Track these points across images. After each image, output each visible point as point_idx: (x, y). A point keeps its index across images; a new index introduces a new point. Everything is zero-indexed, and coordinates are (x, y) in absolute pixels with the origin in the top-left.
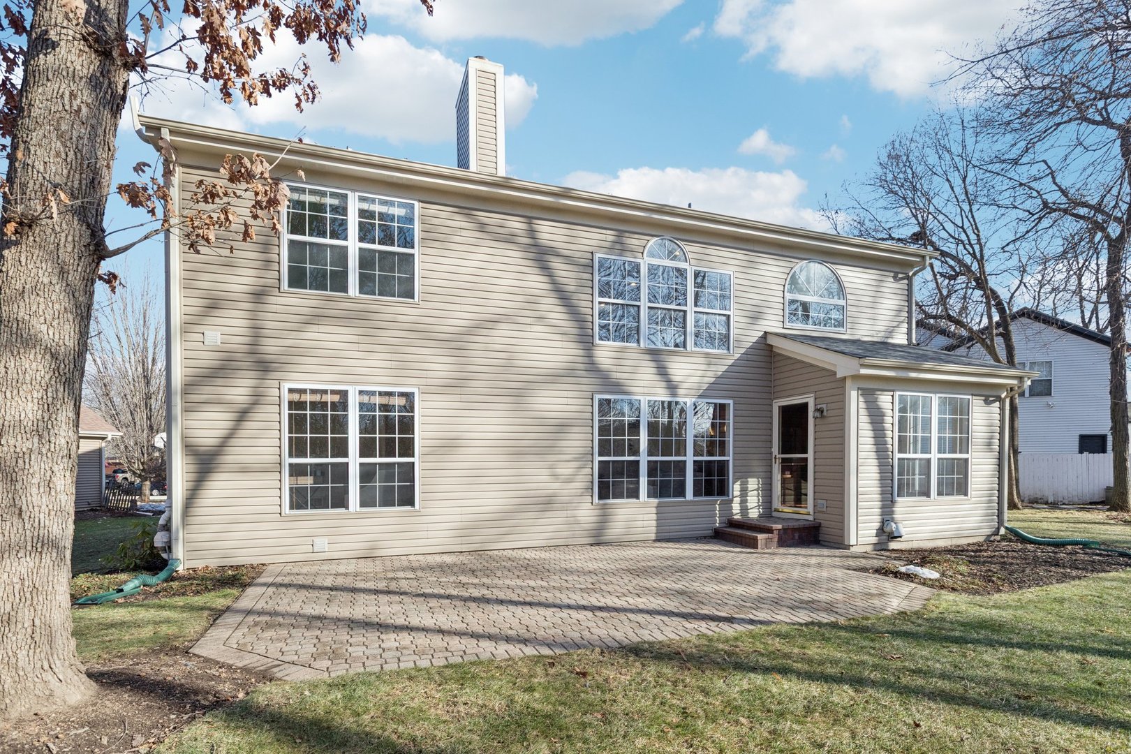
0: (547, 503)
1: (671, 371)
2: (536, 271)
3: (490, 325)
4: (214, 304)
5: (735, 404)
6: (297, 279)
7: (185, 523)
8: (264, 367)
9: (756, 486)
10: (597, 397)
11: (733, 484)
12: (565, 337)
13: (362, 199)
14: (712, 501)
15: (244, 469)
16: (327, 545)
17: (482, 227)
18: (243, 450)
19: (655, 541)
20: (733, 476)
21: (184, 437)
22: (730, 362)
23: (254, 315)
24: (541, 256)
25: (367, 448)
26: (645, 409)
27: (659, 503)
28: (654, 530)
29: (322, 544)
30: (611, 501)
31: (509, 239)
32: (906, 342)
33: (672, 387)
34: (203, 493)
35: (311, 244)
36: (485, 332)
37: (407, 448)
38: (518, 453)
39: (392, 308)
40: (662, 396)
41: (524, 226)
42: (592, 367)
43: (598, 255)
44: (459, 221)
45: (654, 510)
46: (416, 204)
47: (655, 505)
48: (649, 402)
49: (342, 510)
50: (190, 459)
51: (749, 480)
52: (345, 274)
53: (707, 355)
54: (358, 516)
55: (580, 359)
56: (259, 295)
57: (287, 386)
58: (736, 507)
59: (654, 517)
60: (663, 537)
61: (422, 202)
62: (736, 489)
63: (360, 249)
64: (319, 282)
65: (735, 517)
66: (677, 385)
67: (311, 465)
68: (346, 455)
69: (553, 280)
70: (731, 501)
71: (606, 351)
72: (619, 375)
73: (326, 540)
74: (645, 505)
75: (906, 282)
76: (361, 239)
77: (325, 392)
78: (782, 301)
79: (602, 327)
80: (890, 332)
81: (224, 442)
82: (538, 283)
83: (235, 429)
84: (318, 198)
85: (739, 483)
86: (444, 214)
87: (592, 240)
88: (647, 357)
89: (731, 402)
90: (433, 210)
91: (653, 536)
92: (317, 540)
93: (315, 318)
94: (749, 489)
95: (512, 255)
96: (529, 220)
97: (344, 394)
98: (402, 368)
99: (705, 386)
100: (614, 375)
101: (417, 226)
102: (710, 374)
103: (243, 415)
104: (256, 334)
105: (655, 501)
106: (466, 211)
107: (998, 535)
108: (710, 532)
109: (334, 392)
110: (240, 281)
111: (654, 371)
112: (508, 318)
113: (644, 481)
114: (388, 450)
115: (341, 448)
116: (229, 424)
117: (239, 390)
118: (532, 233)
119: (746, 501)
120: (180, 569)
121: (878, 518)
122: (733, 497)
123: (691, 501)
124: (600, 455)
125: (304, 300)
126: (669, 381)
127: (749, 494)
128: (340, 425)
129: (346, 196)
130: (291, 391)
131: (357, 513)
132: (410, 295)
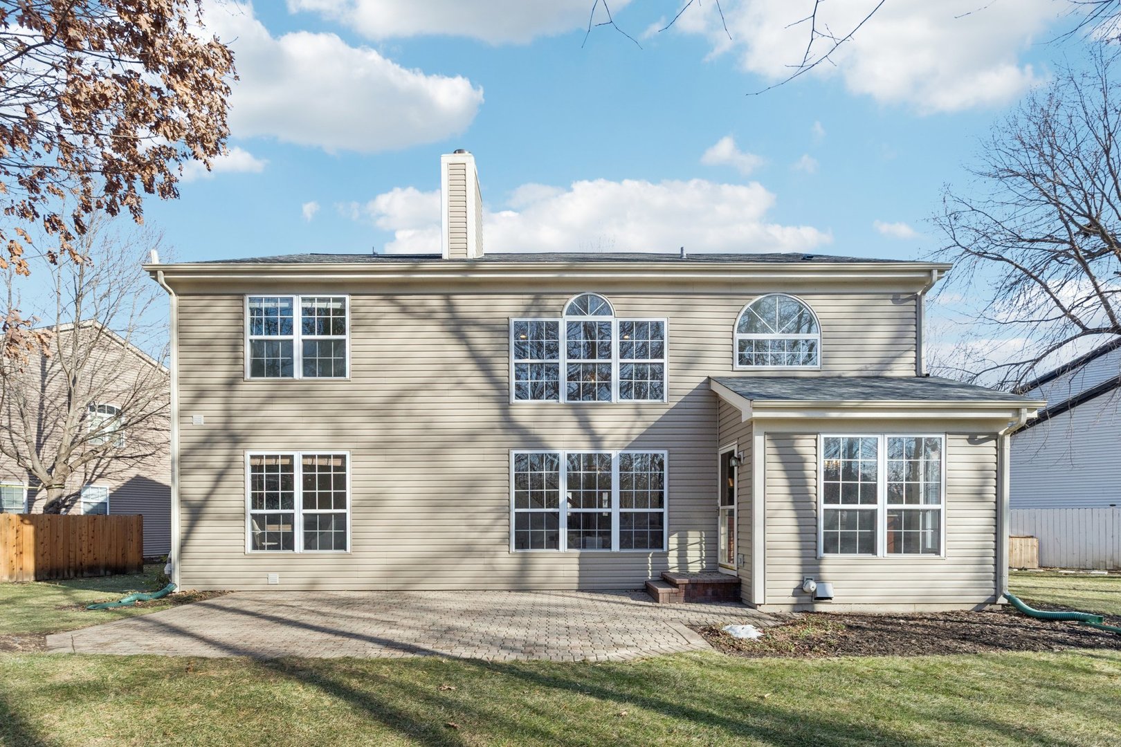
0: (468, 550)
1: (594, 424)
2: (454, 341)
3: (412, 393)
4: (200, 394)
5: (669, 454)
6: (257, 370)
7: (180, 558)
8: (235, 439)
9: (698, 540)
10: (513, 452)
11: (669, 536)
12: (481, 399)
13: (304, 300)
14: (644, 553)
15: (221, 518)
16: (278, 579)
17: (404, 310)
18: (221, 503)
19: (577, 590)
20: (669, 528)
21: (181, 494)
22: (664, 411)
23: (227, 401)
24: (458, 327)
25: (308, 502)
26: (564, 463)
27: (581, 554)
28: (576, 580)
29: (274, 578)
30: (530, 551)
31: (428, 316)
32: (914, 374)
33: (596, 440)
34: (194, 536)
35: (267, 341)
36: (406, 400)
37: (341, 501)
38: (437, 505)
39: (330, 386)
40: (584, 449)
41: (443, 303)
42: (509, 424)
43: (513, 320)
44: (384, 307)
45: (576, 561)
46: (348, 298)
47: (578, 556)
48: (569, 456)
49: (290, 552)
50: (185, 510)
51: (689, 533)
52: (291, 363)
53: (637, 407)
54: (300, 556)
55: (498, 418)
56: (231, 384)
57: (249, 453)
58: (673, 560)
59: (577, 567)
60: (585, 587)
61: (352, 295)
62: (672, 542)
63: (303, 340)
64: (273, 370)
65: (671, 571)
66: (601, 438)
67: (268, 515)
68: (292, 507)
69: (470, 348)
70: (667, 554)
71: (524, 410)
72: (537, 431)
73: (277, 575)
74: (566, 556)
75: (913, 302)
76: (304, 332)
77: (276, 457)
78: (730, 341)
79: (518, 387)
80: (887, 362)
81: (207, 497)
82: (455, 351)
83: (215, 488)
84: (273, 304)
85: (676, 535)
86: (370, 303)
87: (507, 307)
88: (570, 412)
89: (665, 452)
90: (362, 300)
91: (576, 586)
92: (271, 575)
93: (271, 399)
94: (690, 542)
95: (431, 330)
96: (447, 296)
97: (291, 457)
98: (338, 434)
99: (634, 437)
100: (532, 431)
101: (348, 316)
102: (639, 424)
103: (220, 476)
104: (229, 415)
105: (576, 552)
106: (390, 297)
107: (995, 604)
108: (641, 585)
109: (283, 457)
110: (218, 375)
111: (575, 425)
112: (427, 386)
113: (563, 532)
114: (325, 503)
115: (288, 501)
116: (210, 484)
117: (217, 458)
118: (450, 308)
119: (686, 555)
120: (177, 591)
121: (798, 577)
122: (669, 550)
123: (617, 553)
124: (517, 507)
125: (262, 385)
126: (592, 434)
127: (689, 547)
128: (288, 483)
129: (292, 299)
130: (253, 457)
131: (300, 554)
132: (342, 373)
